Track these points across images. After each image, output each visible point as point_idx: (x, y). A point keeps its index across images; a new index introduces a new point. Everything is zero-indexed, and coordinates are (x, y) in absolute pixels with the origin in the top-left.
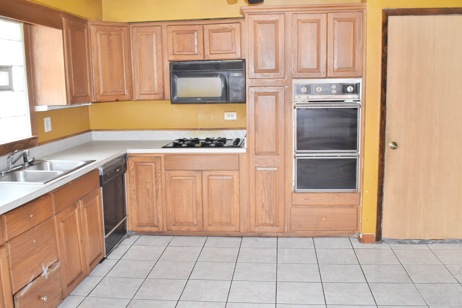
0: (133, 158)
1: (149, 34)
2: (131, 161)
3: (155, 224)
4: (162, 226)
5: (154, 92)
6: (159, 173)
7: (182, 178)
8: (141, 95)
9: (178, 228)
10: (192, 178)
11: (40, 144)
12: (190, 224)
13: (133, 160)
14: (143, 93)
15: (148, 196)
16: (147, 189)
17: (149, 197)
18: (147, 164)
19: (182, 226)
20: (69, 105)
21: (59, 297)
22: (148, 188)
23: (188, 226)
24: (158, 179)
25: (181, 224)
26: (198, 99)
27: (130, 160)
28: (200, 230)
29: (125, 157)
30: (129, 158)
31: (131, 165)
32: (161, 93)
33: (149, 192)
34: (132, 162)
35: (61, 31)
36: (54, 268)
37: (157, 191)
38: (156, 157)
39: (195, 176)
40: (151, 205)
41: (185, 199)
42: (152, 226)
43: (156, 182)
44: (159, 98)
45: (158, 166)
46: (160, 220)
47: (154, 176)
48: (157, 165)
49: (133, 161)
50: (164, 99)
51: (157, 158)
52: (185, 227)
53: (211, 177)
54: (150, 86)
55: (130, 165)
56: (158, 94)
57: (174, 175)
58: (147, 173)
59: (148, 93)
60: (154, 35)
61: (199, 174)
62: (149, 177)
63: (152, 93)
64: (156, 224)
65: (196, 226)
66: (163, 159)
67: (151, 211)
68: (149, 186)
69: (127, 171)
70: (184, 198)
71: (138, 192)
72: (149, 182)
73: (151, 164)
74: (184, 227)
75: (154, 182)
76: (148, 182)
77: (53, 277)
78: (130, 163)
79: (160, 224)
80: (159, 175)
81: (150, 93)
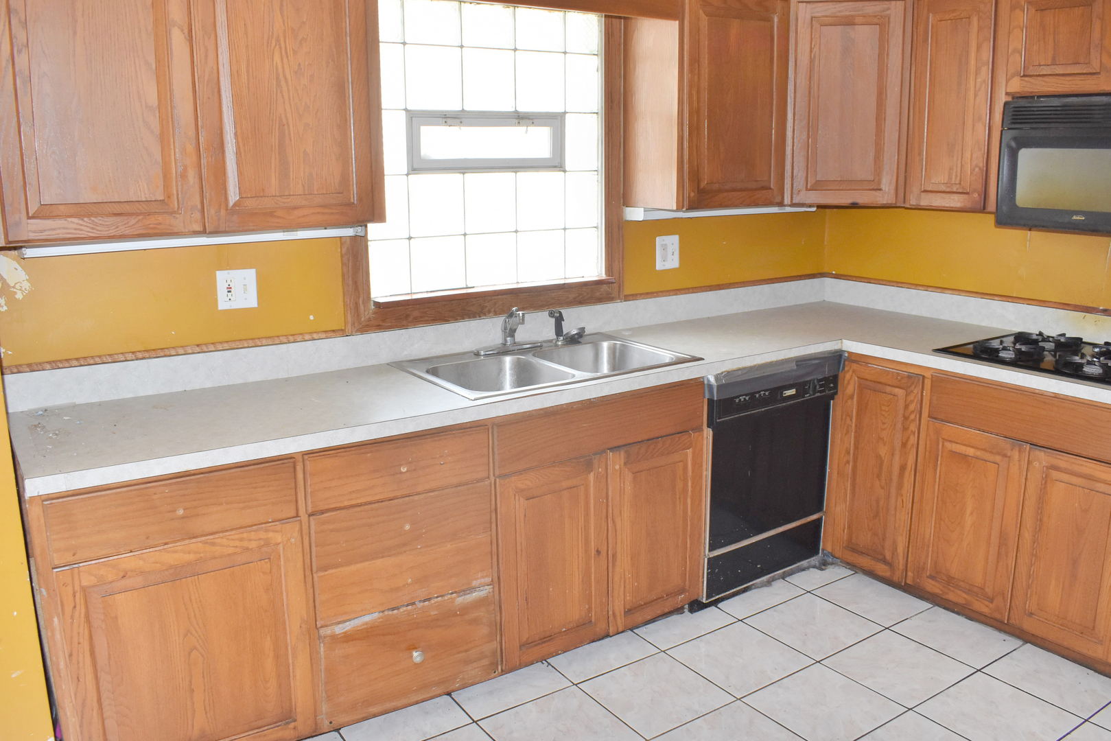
0: (855, 366)
1: (962, 16)
2: (851, 372)
3: (885, 557)
4: (901, 567)
5: (958, 186)
6: (913, 420)
7: (971, 452)
8: (923, 194)
9: (941, 591)
10: (998, 458)
11: (628, 298)
12: (975, 589)
13: (854, 371)
14: (929, 189)
15: (879, 476)
16: (878, 457)
17: (880, 480)
18: (888, 389)
19: (952, 588)
20: (684, 209)
21: (485, 662)
22: (880, 455)
23: (969, 592)
24: (909, 438)
25: (950, 581)
26: (1075, 218)
27: (848, 371)
28: (997, 616)
29: (837, 358)
30: (846, 363)
31: (848, 383)
32: (975, 191)
33: (881, 465)
34: (852, 376)
35: (676, 24)
36: (467, 596)
37: (903, 468)
38: (910, 377)
39: (1009, 457)
40: (881, 503)
41: (972, 514)
42: (878, 560)
43: (904, 445)
44: (969, 205)
45: (912, 402)
46: (899, 551)
47: (899, 426)
48: (911, 397)
49: (854, 375)
50: (983, 209)
51: (912, 378)
52: (959, 592)
53: (1055, 474)
54: (950, 169)
55: (846, 382)
56: (967, 193)
57: (951, 439)
58: (884, 413)
59: (943, 188)
60: (975, 20)
61: (1020, 451)
62: (885, 426)
63: (955, 190)
64: (888, 556)
65: (992, 601)
66: (928, 383)
67: (882, 518)
68: (883, 451)
69: (839, 398)
70: (968, 512)
71: (857, 458)
72: (885, 439)
73: (897, 391)
74: (956, 590)
75: (898, 444)
76: (883, 439)
77: (458, 615)
78: (848, 376)
79: (897, 561)
80: (913, 427)
81: (948, 190)
